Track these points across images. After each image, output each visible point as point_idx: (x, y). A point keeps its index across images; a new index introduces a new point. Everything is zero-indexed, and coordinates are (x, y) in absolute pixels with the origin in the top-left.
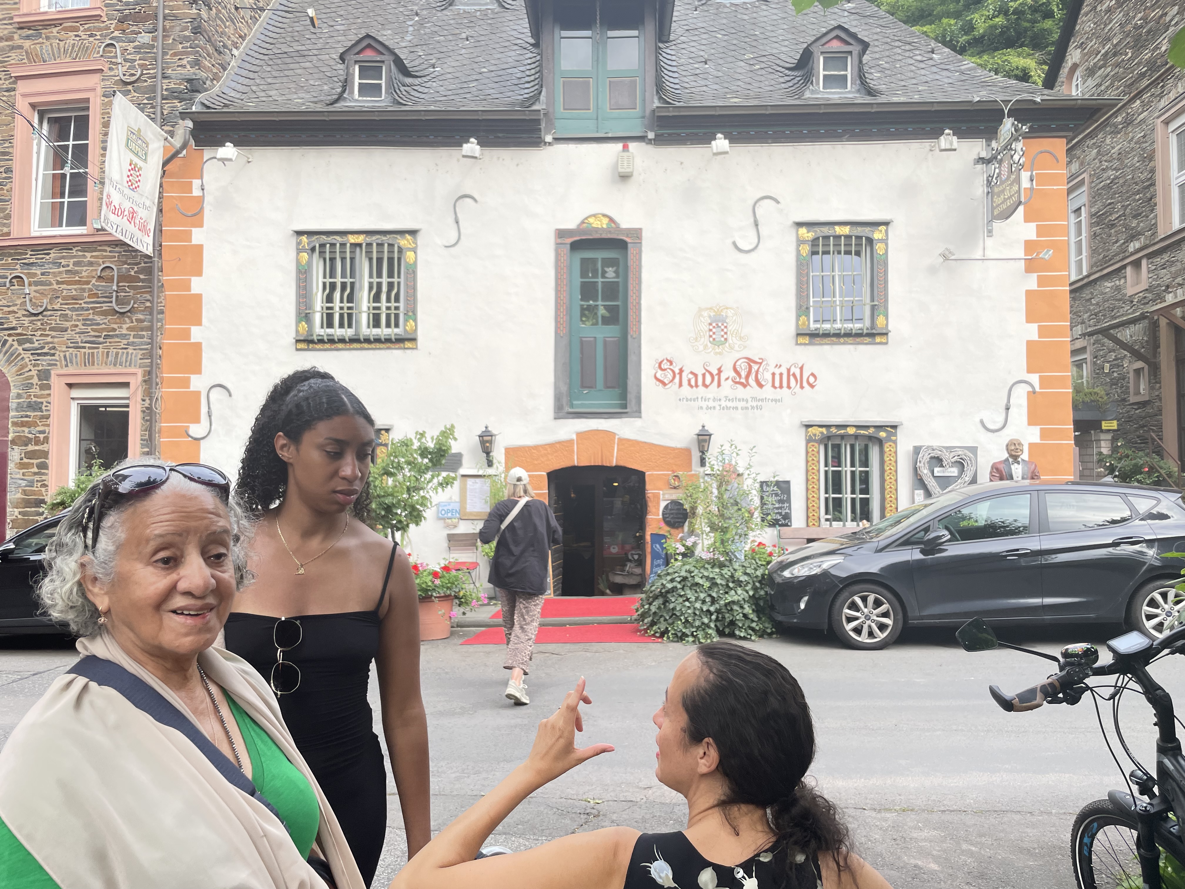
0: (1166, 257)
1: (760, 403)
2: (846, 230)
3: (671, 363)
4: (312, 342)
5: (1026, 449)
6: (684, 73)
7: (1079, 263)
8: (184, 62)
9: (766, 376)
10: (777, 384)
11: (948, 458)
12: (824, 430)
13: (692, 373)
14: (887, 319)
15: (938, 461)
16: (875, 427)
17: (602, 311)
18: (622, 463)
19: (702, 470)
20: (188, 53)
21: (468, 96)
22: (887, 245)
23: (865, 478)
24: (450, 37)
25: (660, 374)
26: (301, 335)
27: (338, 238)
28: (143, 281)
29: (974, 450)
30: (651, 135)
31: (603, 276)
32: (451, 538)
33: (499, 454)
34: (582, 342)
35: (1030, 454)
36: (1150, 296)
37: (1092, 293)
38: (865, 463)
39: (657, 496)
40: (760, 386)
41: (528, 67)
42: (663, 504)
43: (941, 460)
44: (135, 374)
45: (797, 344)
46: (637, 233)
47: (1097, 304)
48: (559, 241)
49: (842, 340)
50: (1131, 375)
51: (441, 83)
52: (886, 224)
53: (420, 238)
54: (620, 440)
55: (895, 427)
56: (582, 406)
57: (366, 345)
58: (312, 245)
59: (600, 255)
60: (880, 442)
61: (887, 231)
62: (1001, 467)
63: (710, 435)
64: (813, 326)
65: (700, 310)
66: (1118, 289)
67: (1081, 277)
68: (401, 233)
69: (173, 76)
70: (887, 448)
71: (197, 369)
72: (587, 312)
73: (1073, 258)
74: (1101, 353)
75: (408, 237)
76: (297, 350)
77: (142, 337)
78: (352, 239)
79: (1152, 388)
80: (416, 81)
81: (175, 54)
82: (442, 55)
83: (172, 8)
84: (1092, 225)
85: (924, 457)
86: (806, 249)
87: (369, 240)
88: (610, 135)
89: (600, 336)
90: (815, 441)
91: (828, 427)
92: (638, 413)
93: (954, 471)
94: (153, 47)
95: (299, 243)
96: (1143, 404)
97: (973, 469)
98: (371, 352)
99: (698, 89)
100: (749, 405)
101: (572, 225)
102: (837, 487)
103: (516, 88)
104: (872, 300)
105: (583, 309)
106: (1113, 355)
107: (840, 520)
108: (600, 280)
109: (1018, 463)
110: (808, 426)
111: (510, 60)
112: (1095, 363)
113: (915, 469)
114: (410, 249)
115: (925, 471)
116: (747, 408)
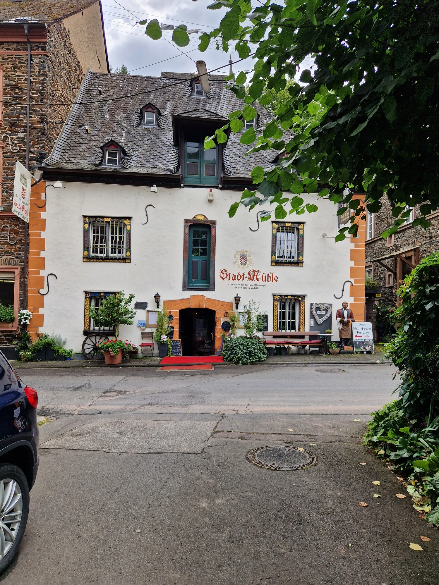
0: (401, 234)
1: (257, 287)
2: (289, 225)
3: (226, 271)
4: (90, 258)
5: (349, 305)
6: (231, 161)
7: (371, 233)
8: (38, 146)
9: (260, 277)
10: (264, 280)
11: (322, 307)
12: (280, 297)
13: (233, 275)
14: (303, 257)
15: (318, 309)
16: (298, 296)
17: (200, 251)
18: (207, 307)
19: (236, 310)
20: (40, 143)
21: (150, 165)
22: (303, 231)
23: (294, 314)
24: (140, 139)
25: (222, 275)
26: (86, 256)
27: (100, 219)
28: (20, 232)
29: (331, 305)
30: (220, 186)
31: (201, 238)
32: (143, 334)
33: (161, 303)
34: (193, 262)
35: (350, 307)
36: (395, 248)
37: (374, 245)
38: (294, 308)
39: (220, 320)
40: (258, 280)
41: (172, 154)
42: (222, 323)
43: (320, 308)
44: (17, 269)
45: (271, 265)
46: (214, 222)
47: (376, 249)
48: (186, 224)
49: (287, 265)
50: (387, 277)
51: (138, 159)
52: (304, 223)
53: (132, 220)
54: (207, 298)
55: (304, 296)
56: (193, 286)
57: (111, 261)
58: (90, 221)
59: (200, 230)
60: (300, 302)
61: (304, 226)
62: (341, 311)
63: (240, 298)
64: (277, 259)
65: (237, 252)
66: (384, 244)
67: (371, 239)
68: (125, 218)
69: (33, 151)
70: (302, 303)
71: (43, 268)
72: (195, 251)
73: (369, 231)
74: (377, 268)
75: (128, 220)
76: (83, 261)
77: (20, 254)
78: (106, 220)
79: (394, 282)
80: (129, 158)
81: (34, 143)
82: (138, 147)
83: (32, 123)
84: (375, 220)
85: (314, 307)
86: (275, 231)
87: (112, 220)
88: (205, 185)
89: (200, 260)
90: (277, 301)
91: (281, 296)
92: (213, 289)
93: (324, 312)
94: (24, 139)
95: (84, 220)
96: (390, 288)
97: (331, 311)
98: (113, 263)
99: (237, 168)
100: (253, 287)
101: (190, 218)
102: (284, 318)
103: (168, 163)
104: (298, 251)
105: (194, 250)
106: (381, 269)
107: (285, 329)
108: (200, 239)
109: (346, 310)
110: (274, 295)
111: (165, 151)
112: (374, 271)
113: (311, 311)
114: (128, 225)
115: (314, 312)
116: (253, 288)
